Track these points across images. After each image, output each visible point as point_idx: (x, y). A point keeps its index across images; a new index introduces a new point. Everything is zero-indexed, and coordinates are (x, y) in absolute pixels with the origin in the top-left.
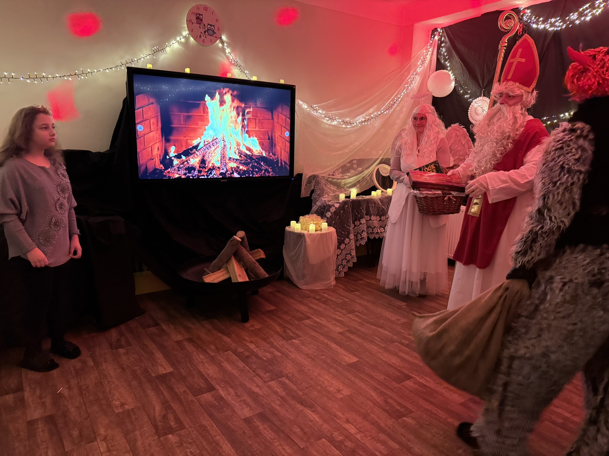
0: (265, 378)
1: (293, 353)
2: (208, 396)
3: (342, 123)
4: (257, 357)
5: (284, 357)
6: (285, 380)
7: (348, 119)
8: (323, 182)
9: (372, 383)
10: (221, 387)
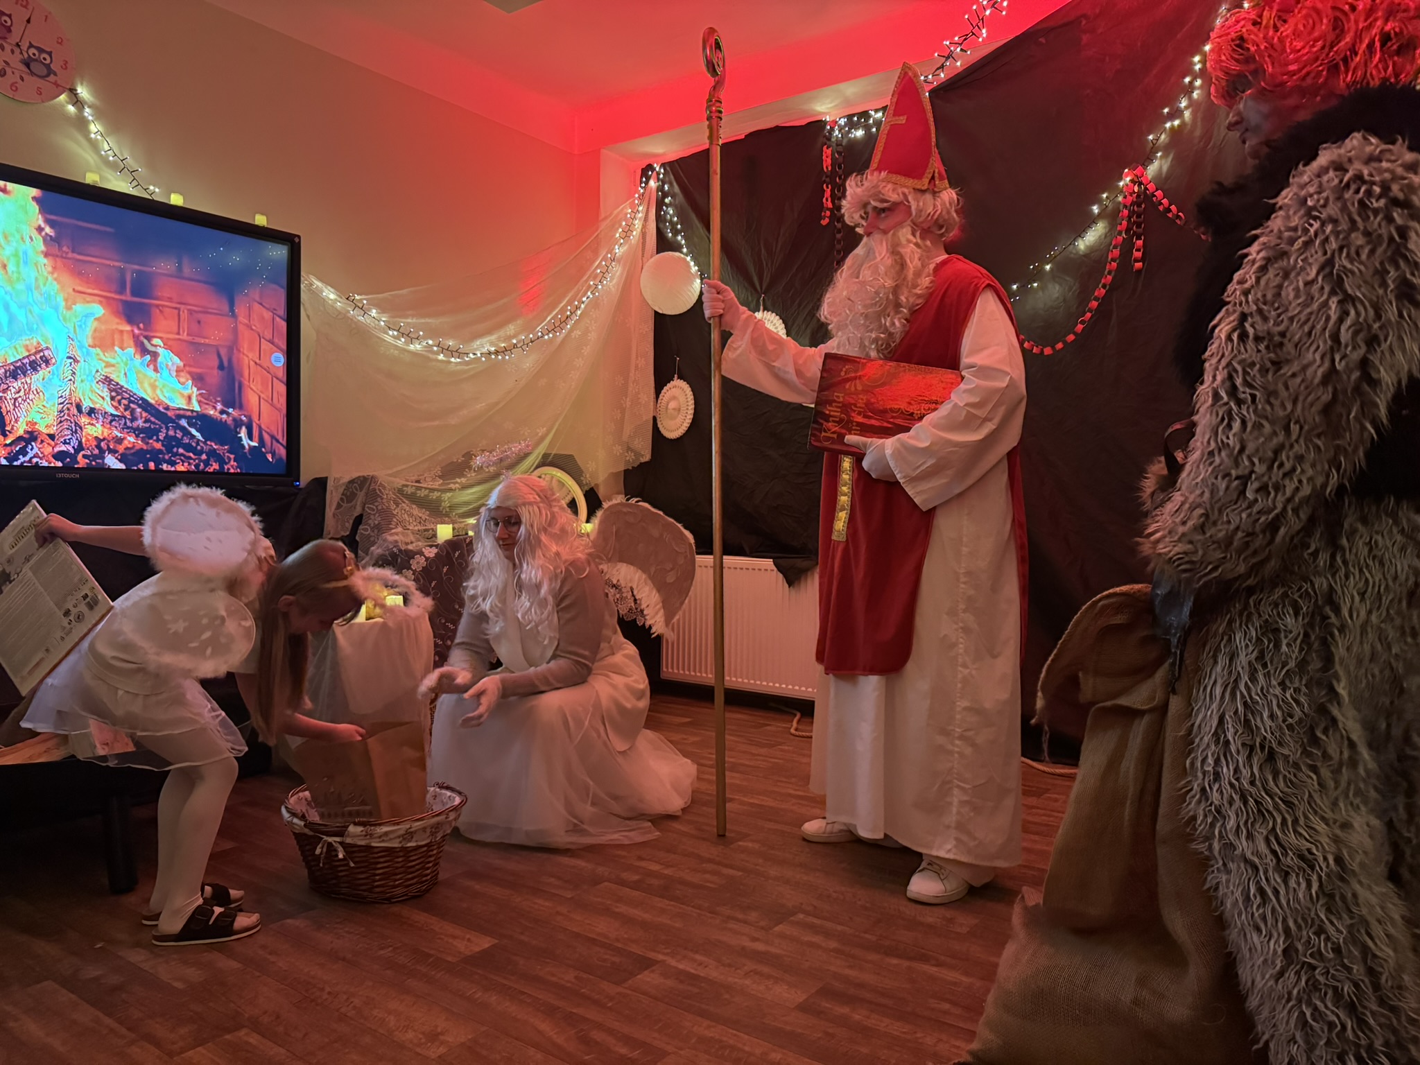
0: (173, 1043)
1: (284, 957)
3: (435, 348)
4: (152, 983)
5: (249, 970)
6: (244, 1037)
7: (450, 343)
8: (388, 494)
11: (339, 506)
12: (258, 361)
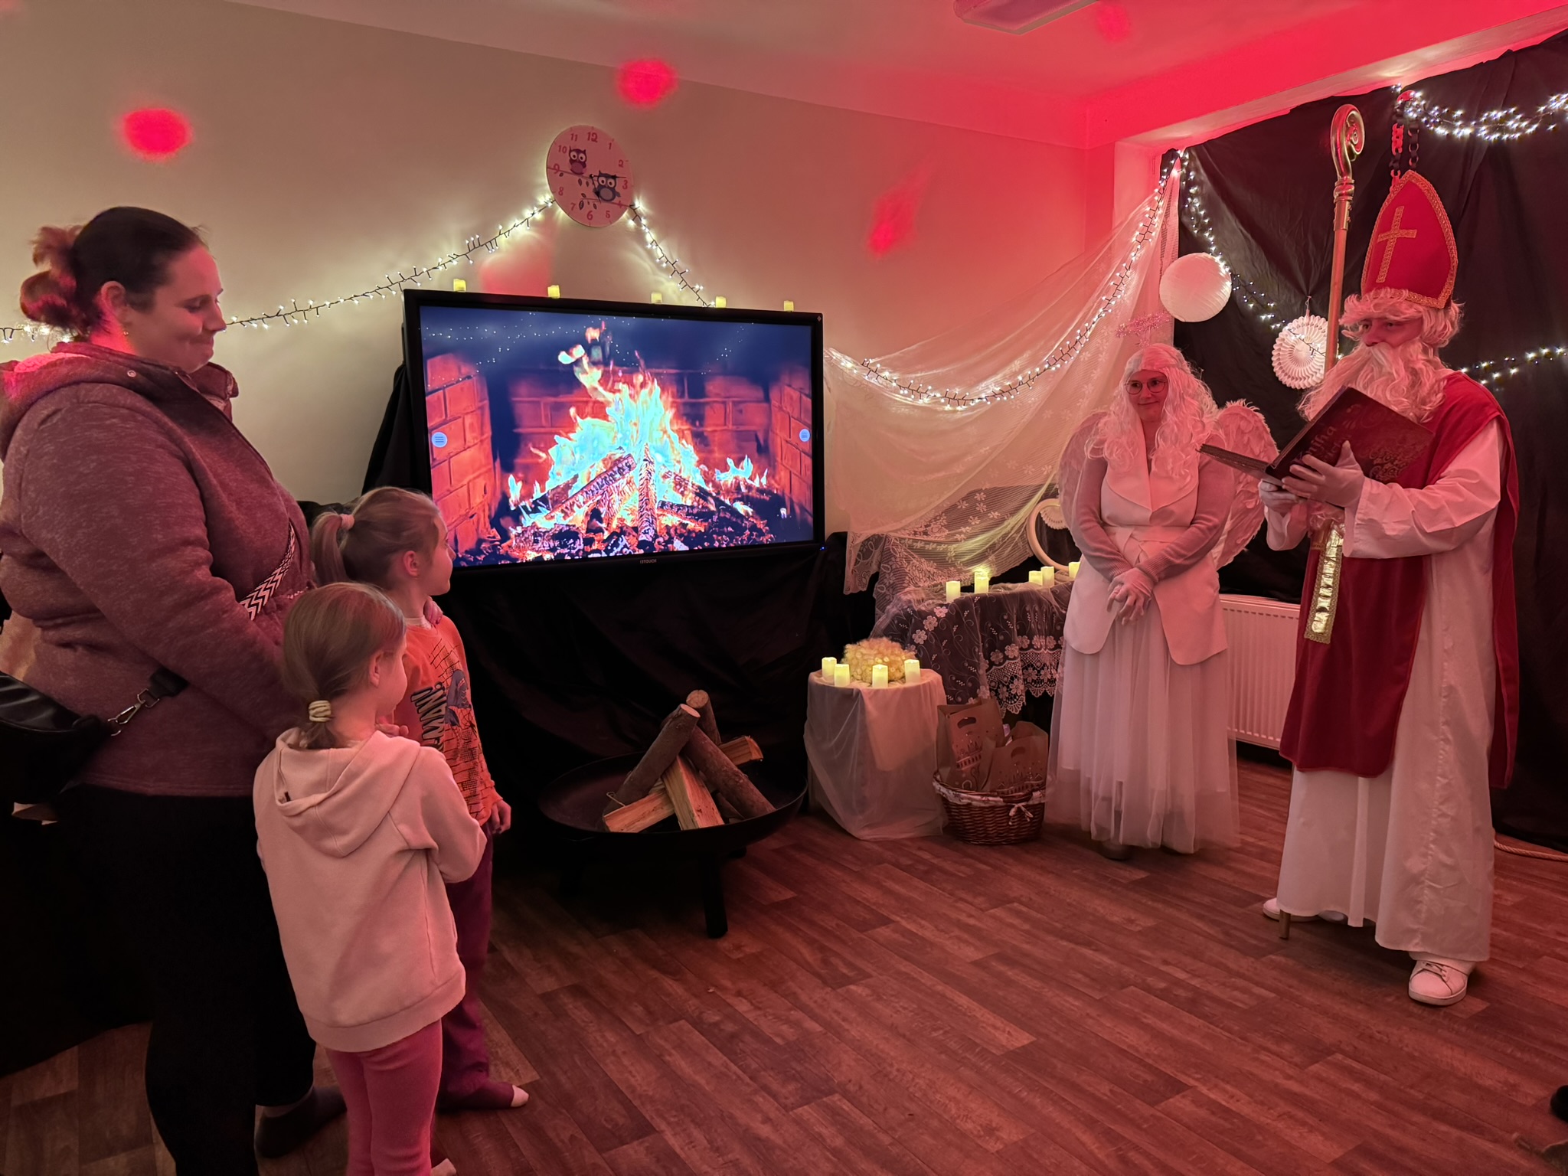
0: (786, 1098)
1: (854, 1025)
2: (636, 1152)
3: (943, 401)
4: (757, 1034)
5: (829, 1034)
6: (839, 1103)
7: (957, 391)
8: (901, 552)
9: (1079, 1106)
10: (669, 1124)
11: (857, 562)
12: (788, 439)
